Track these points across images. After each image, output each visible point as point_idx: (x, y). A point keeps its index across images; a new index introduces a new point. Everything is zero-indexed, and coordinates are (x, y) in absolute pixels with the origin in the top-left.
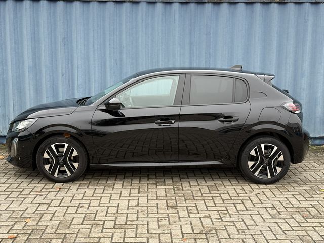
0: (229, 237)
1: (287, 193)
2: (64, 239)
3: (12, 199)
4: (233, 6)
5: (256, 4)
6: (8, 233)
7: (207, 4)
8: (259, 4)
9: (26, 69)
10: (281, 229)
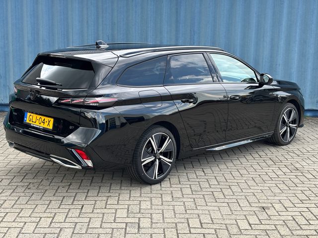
9: (26, 43)
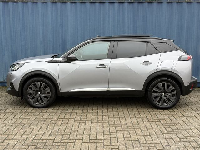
0: (163, 135)
1: (195, 112)
2: (70, 135)
3: (36, 115)
4: (160, 5)
5: (174, 3)
6: (38, 132)
7: (144, 3)
8: (176, 3)
10: (193, 131)
